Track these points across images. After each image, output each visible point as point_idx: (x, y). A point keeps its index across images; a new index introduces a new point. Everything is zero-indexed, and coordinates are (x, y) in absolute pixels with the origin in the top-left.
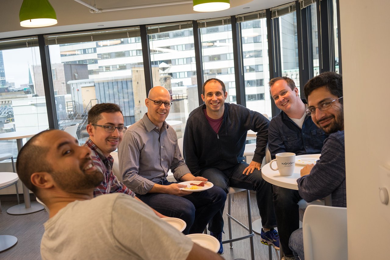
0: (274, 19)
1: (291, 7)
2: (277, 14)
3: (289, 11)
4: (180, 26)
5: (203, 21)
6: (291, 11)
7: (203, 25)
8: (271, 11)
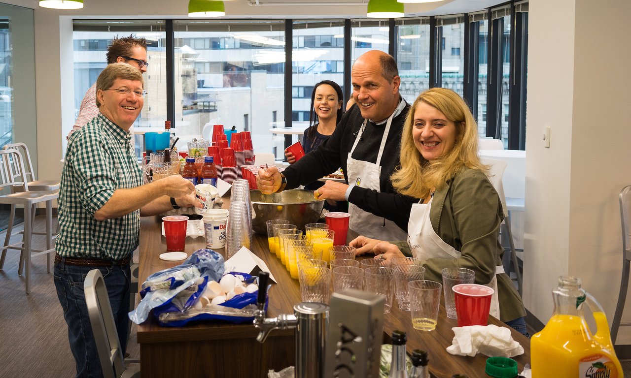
0: (439, 27)
1: (459, 18)
2: (442, 23)
3: (457, 22)
4: (331, 23)
5: (357, 20)
6: (459, 22)
7: (356, 24)
8: (436, 19)
